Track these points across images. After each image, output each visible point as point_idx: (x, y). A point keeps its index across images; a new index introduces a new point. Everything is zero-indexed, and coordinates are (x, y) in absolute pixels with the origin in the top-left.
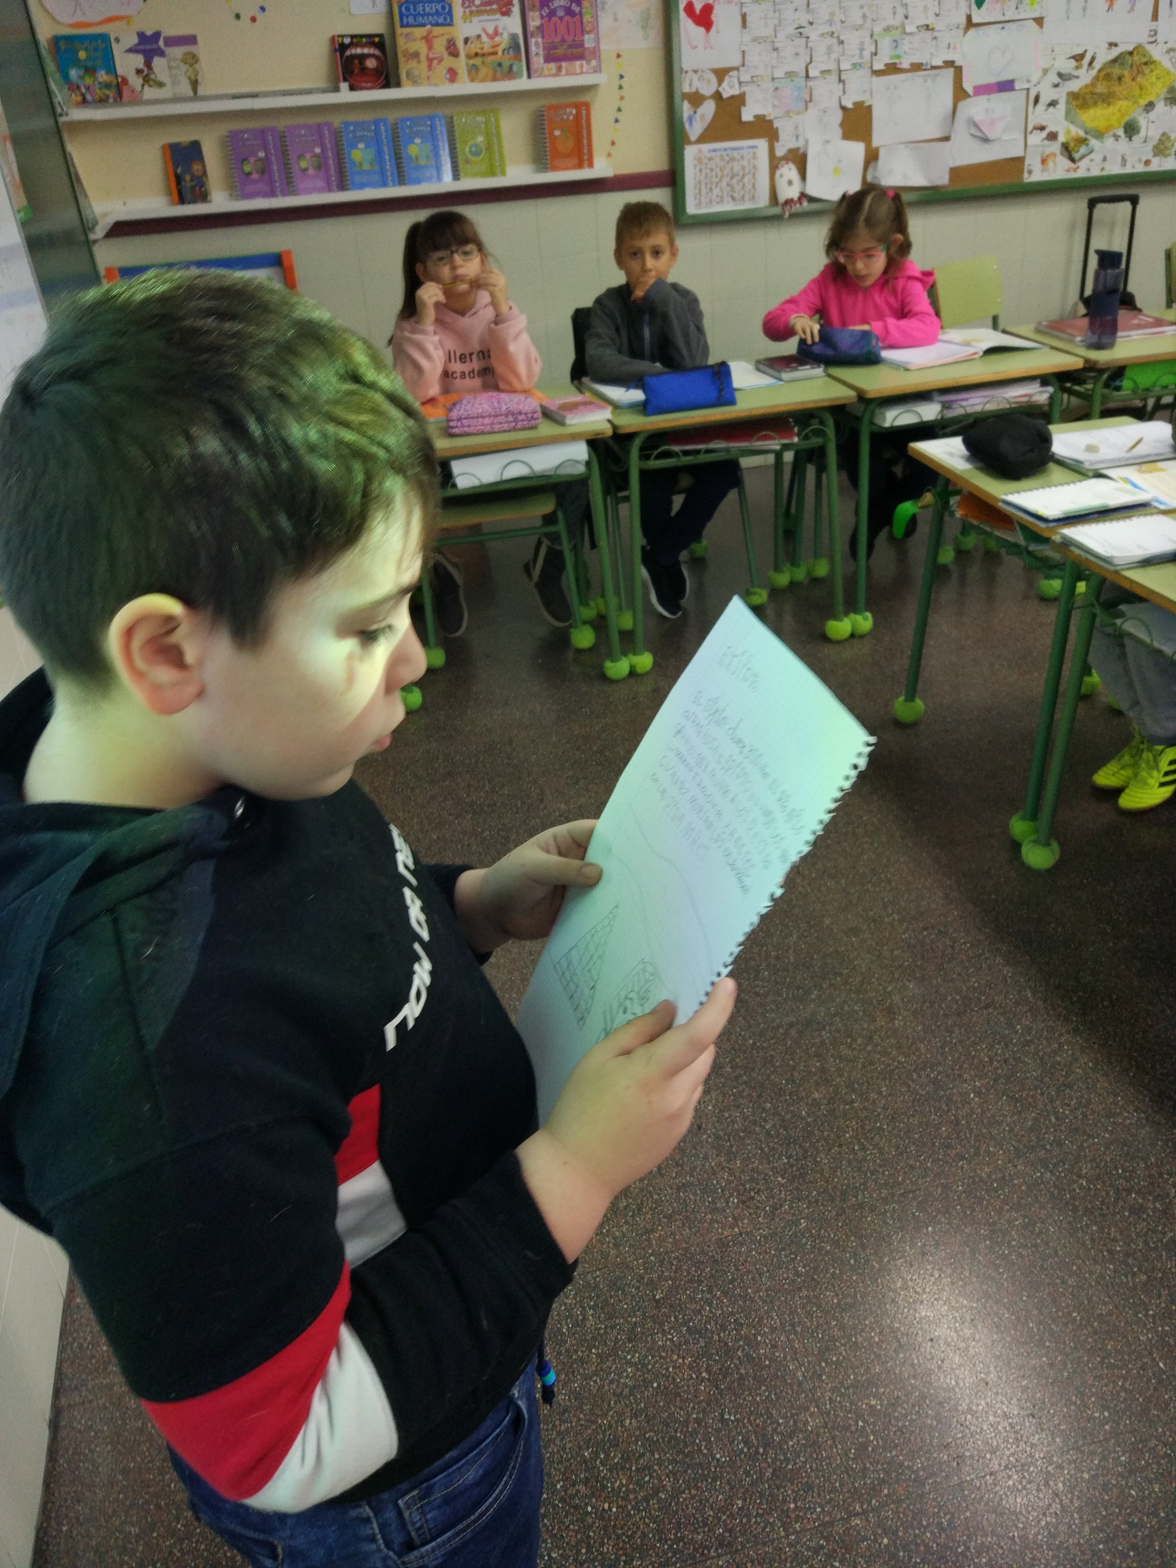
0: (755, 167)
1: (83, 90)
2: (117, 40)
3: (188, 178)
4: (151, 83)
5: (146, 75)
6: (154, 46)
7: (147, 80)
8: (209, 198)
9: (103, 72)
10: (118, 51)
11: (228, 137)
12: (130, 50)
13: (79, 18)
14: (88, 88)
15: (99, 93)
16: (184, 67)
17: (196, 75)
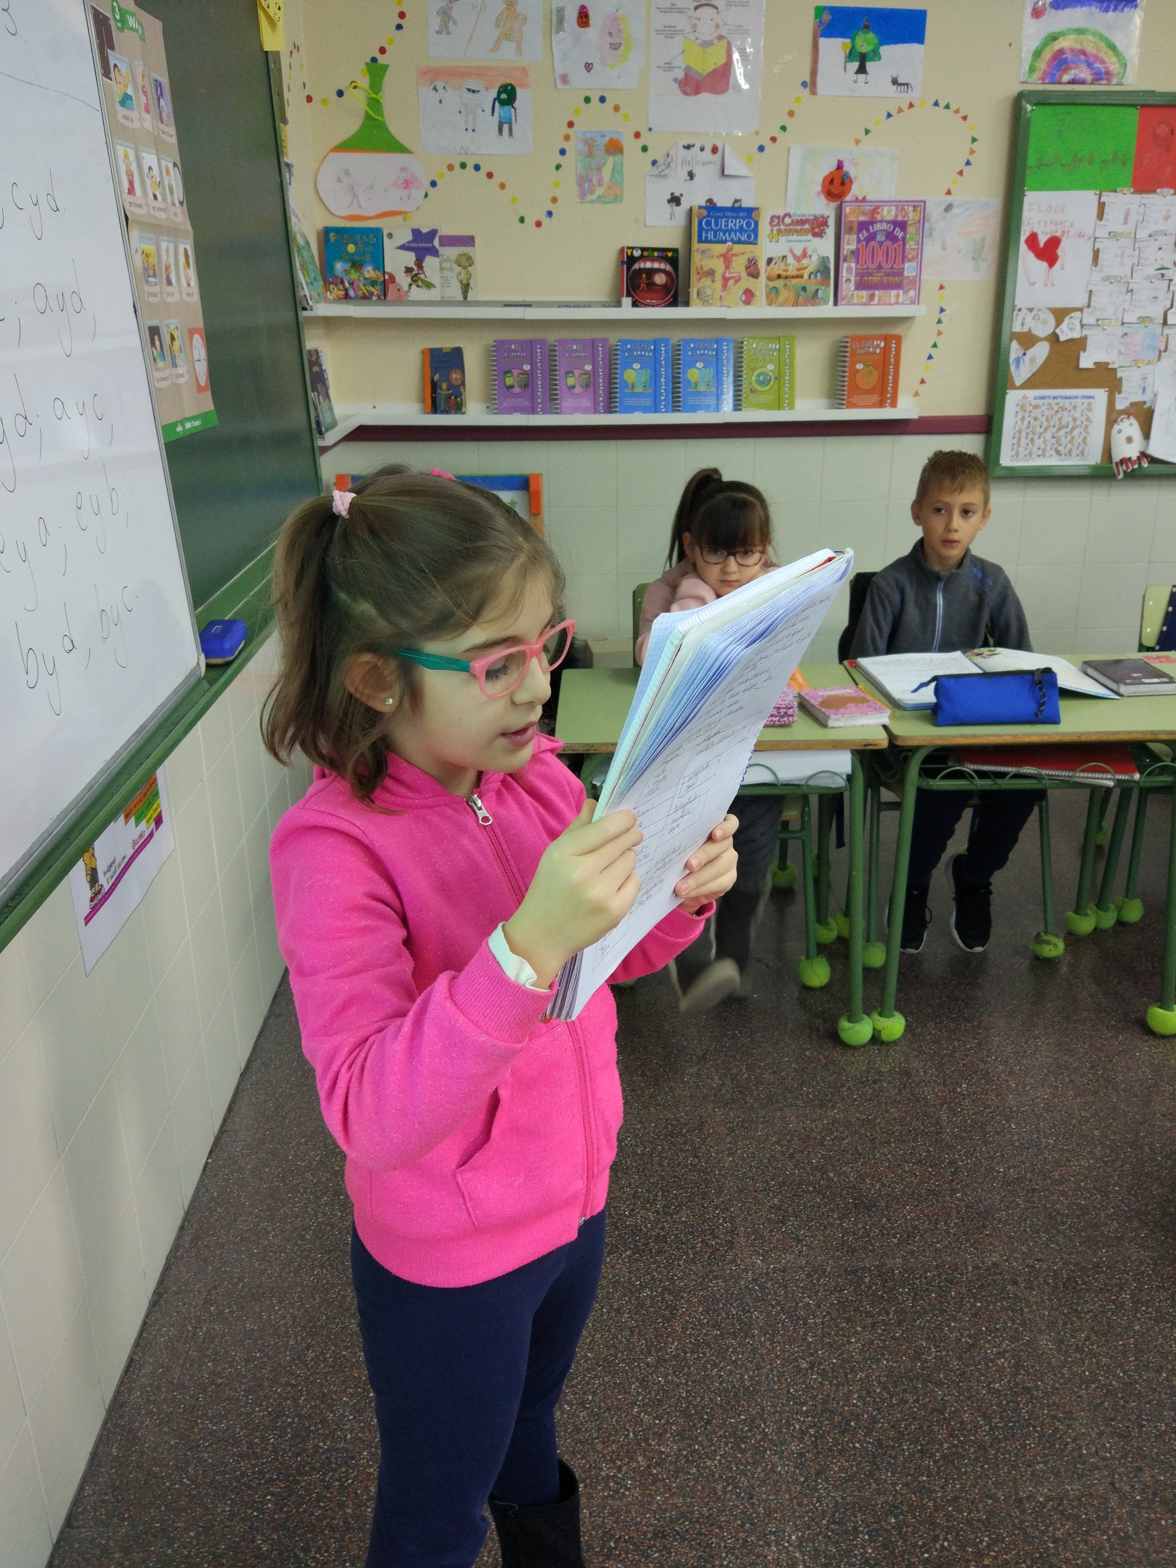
1: (347, 285)
2: (390, 235)
3: (444, 386)
4: (420, 283)
5: (415, 275)
6: (430, 245)
7: (415, 279)
8: (463, 409)
9: (370, 268)
10: (389, 246)
11: (494, 346)
12: (403, 247)
13: (354, 211)
14: (351, 284)
15: (363, 289)
16: (457, 269)
17: (469, 279)
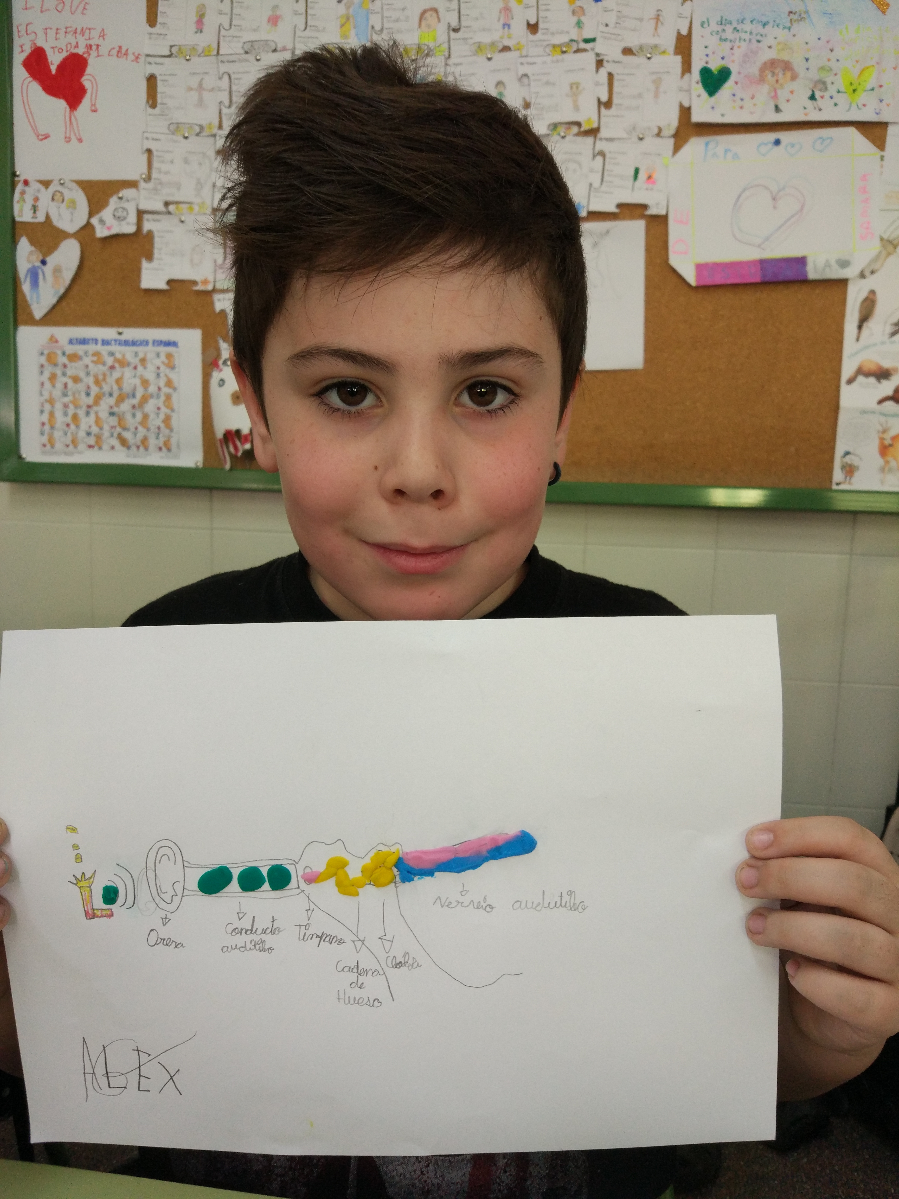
0: (169, 383)
